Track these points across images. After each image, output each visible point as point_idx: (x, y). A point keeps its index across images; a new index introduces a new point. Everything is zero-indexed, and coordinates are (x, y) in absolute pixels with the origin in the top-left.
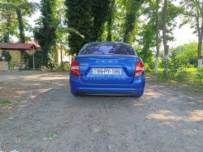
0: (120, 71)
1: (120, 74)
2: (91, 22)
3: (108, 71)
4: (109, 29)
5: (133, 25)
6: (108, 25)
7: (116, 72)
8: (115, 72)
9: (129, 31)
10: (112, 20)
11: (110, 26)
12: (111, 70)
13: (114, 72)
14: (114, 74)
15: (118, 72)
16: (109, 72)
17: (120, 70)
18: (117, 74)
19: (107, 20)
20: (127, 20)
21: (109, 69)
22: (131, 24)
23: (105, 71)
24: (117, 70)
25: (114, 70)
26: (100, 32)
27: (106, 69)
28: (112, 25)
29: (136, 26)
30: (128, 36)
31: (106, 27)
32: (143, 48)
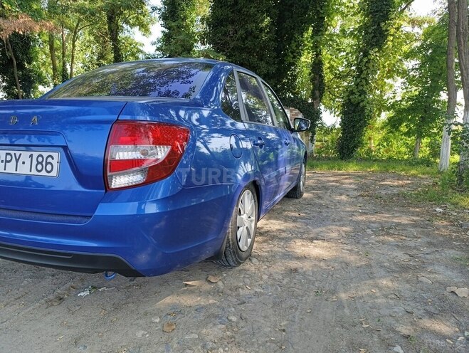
0: (55, 162)
1: (54, 173)
2: (261, 30)
3: (17, 161)
4: (316, 48)
5: (384, 29)
6: (312, 37)
7: (41, 163)
8: (38, 163)
9: (372, 46)
10: (326, 20)
11: (318, 38)
12: (25, 155)
13: (35, 162)
14: (34, 172)
15: (47, 163)
16: (20, 162)
17: (55, 155)
18: (44, 173)
19: (309, 22)
20: (367, 15)
21: (18, 153)
22: (379, 25)
23: (7, 161)
24: (45, 155)
25: (35, 154)
26: (292, 56)
27: (12, 152)
28: (322, 35)
29: (392, 31)
30: (367, 62)
31: (308, 42)
32: (417, 93)
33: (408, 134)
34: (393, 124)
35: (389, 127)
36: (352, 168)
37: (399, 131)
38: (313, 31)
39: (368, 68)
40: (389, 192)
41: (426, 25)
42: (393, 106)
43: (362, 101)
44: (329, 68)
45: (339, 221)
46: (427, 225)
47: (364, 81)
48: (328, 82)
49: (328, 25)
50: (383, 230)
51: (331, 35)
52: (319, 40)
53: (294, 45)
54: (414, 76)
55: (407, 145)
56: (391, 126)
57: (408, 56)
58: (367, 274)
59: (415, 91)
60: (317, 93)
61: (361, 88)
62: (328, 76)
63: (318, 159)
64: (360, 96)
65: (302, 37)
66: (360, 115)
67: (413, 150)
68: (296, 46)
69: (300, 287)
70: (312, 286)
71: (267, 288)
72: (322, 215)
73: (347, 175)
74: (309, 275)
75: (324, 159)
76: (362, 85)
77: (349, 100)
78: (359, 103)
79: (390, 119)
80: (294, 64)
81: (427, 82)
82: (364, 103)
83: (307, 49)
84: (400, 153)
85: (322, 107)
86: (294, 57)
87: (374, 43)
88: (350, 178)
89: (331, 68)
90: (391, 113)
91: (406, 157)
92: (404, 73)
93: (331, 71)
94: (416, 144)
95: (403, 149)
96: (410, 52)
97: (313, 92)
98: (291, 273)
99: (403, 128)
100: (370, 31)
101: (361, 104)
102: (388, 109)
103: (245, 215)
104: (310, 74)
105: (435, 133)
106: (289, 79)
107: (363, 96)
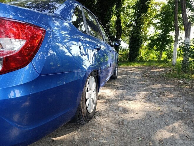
2: (94, 5)
4: (118, 14)
5: (146, 5)
6: (116, 9)
10: (121, 1)
11: (118, 9)
22: (144, 3)
28: (120, 8)
29: (150, 6)
30: (139, 19)
31: (114, 11)
32: (160, 33)
33: (157, 50)
34: (151, 46)
35: (149, 47)
36: (136, 65)
37: (153, 49)
38: (116, 6)
39: (140, 22)
40: (155, 74)
41: (161, 5)
42: (150, 39)
43: (138, 36)
44: (123, 22)
45: (137, 90)
46: (180, 89)
47: (138, 28)
48: (123, 28)
49: (123, 3)
50: (160, 93)
51: (124, 8)
52: (119, 10)
53: (108, 13)
54: (158, 26)
55: (157, 55)
56: (150, 47)
57: (156, 17)
58: (164, 122)
59: (159, 32)
60: (119, 34)
61: (137, 31)
62: (123, 26)
63: (120, 62)
64: (137, 34)
65: (111, 9)
66: (137, 43)
67: (159, 57)
68: (109, 13)
69: (128, 136)
70: (135, 134)
71: (107, 138)
72: (128, 87)
73: (134, 68)
74: (130, 125)
75: (122, 62)
76: (138, 30)
77: (133, 36)
78: (137, 37)
79: (149, 44)
80: (108, 21)
81: (164, 28)
82: (139, 37)
83: (114, 14)
84: (154, 58)
85: (121, 40)
86: (109, 18)
87: (142, 11)
88: (136, 69)
89: (124, 22)
90: (149, 42)
91: (156, 60)
92: (154, 24)
93: (124, 24)
94: (160, 55)
95: (155, 56)
96: (157, 15)
97: (117, 33)
98: (120, 125)
99: (155, 48)
100: (140, 6)
101: (138, 37)
102: (149, 40)
103: (91, 91)
104: (115, 25)
105: (168, 49)
106: (106, 28)
107: (138, 34)
